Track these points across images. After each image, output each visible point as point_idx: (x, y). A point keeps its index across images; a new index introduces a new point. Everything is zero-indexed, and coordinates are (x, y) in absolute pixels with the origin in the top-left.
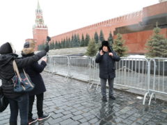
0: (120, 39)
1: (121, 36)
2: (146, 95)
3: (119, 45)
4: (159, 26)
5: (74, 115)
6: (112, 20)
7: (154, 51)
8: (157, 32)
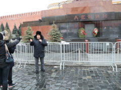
0: (30, 30)
1: (30, 28)
2: (61, 65)
3: (30, 34)
4: (55, 23)
5: (25, 88)
6: (16, 15)
7: (54, 39)
8: (54, 27)
